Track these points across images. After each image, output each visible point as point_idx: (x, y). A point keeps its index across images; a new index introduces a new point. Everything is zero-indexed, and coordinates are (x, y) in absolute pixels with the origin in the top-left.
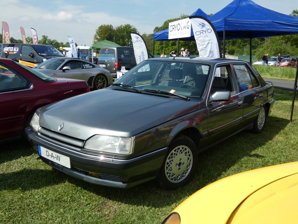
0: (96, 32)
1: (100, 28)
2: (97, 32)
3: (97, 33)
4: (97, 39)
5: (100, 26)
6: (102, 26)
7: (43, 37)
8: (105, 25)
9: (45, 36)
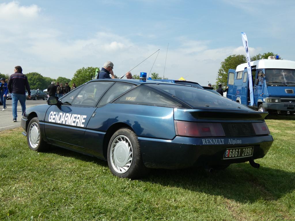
0: (221, 66)
1: (228, 60)
2: (223, 65)
3: (223, 67)
4: (223, 75)
5: (228, 57)
6: (230, 56)
7: (153, 75)
8: (234, 55)
9: (155, 74)
